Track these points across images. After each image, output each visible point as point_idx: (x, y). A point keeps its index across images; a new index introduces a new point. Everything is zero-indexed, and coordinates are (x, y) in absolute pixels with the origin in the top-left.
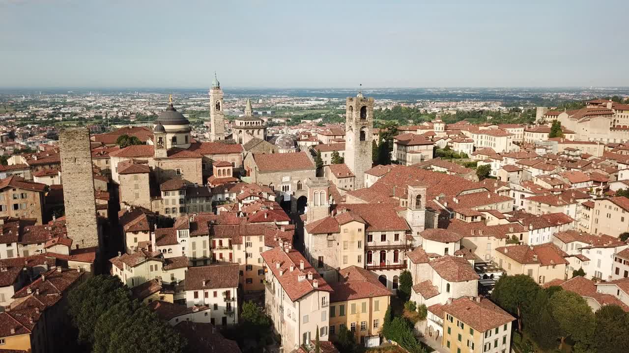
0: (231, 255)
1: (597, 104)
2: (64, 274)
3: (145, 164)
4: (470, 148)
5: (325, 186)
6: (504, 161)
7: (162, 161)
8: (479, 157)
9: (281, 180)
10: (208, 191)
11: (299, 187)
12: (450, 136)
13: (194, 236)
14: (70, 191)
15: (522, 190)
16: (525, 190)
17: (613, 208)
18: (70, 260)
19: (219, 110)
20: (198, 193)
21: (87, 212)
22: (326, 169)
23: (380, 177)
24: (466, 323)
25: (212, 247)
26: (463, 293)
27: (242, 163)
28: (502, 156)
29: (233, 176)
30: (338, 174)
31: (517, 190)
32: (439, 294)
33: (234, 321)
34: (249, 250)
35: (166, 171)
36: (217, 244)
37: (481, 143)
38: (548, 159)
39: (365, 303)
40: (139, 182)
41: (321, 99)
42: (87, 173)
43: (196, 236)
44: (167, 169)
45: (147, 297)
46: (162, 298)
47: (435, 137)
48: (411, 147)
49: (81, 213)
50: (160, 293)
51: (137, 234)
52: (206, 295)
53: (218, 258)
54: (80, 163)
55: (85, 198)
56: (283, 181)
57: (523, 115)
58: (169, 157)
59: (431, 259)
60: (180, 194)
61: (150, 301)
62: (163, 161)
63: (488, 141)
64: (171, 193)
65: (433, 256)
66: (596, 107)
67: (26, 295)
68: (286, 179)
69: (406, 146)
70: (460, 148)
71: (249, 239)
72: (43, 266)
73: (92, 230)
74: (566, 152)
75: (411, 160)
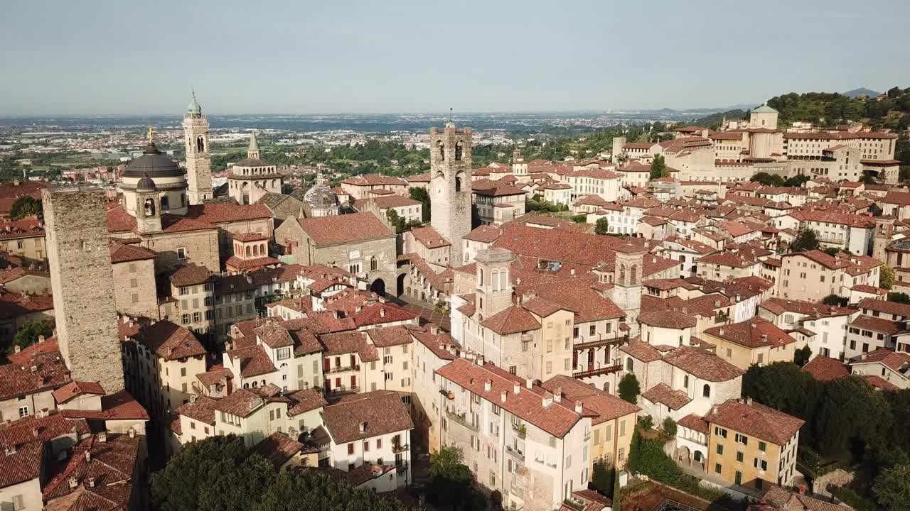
0: (353, 378)
1: (689, 132)
2: (111, 444)
3: (137, 245)
4: (568, 196)
5: (508, 261)
6: (625, 211)
7: (153, 238)
8: (584, 208)
9: (348, 256)
10: (247, 282)
11: (373, 265)
12: (535, 181)
13: (300, 356)
14: (74, 299)
15: (681, 249)
16: (686, 249)
17: (809, 265)
18: (108, 419)
19: (203, 150)
20: (232, 286)
21: (104, 334)
22: (407, 236)
23: (491, 244)
24: (751, 435)
25: (326, 370)
26: (728, 396)
27: (272, 235)
28: (622, 206)
29: (269, 255)
30: (429, 243)
31: (674, 251)
32: (691, 400)
33: (406, 481)
34: (389, 368)
35: (161, 253)
36: (333, 365)
37: (581, 189)
38: (677, 206)
39: (610, 426)
40: (139, 274)
41: (248, 130)
42: (103, 265)
43: (304, 355)
44: (163, 250)
45: (284, 463)
46: (304, 461)
47: (516, 183)
48: (498, 199)
49: (94, 336)
50: (301, 454)
51: (186, 361)
52: (366, 447)
53: (333, 386)
54: (90, 249)
55: (100, 310)
56: (351, 258)
57: (546, 149)
58: (165, 231)
59: (664, 354)
60: (206, 289)
61: (288, 468)
62: (155, 238)
63: (592, 185)
64: (190, 289)
65: (664, 348)
66: (688, 136)
67: (70, 491)
68: (355, 254)
69: (492, 197)
70: (554, 197)
71: (388, 352)
72: (69, 435)
73: (113, 363)
74: (699, 196)
75: (501, 217)
